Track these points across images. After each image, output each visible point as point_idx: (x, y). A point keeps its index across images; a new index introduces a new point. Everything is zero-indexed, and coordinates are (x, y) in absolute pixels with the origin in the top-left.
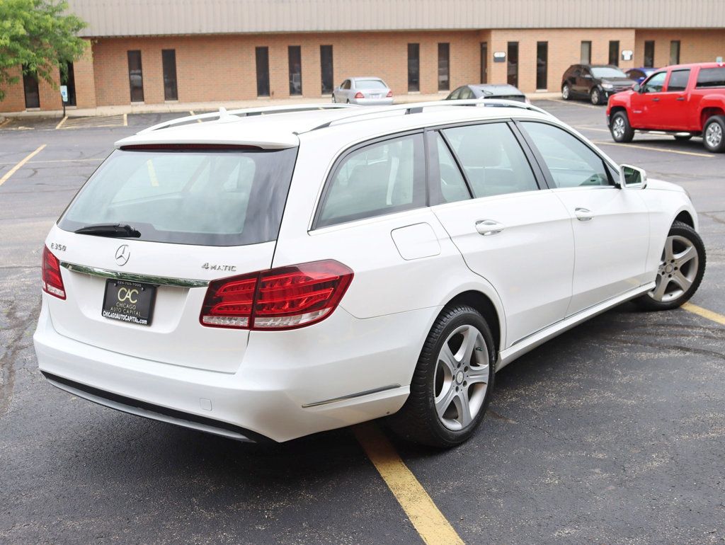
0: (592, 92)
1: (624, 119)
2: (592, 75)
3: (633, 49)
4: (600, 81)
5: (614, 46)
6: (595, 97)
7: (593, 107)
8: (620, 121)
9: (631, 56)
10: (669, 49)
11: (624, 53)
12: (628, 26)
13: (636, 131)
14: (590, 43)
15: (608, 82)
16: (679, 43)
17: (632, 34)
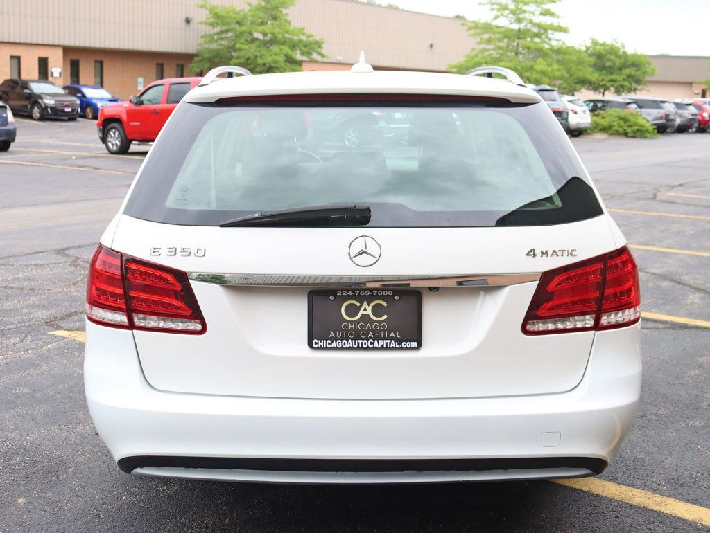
0: (32, 108)
1: (119, 132)
2: (31, 90)
3: (62, 66)
4: (40, 96)
5: (43, 64)
6: (36, 112)
7: (36, 122)
8: (114, 133)
9: (60, 74)
10: (93, 68)
11: (53, 70)
12: (56, 43)
13: (134, 142)
14: (19, 58)
15: (49, 97)
16: (101, 63)
17: (60, 52)
